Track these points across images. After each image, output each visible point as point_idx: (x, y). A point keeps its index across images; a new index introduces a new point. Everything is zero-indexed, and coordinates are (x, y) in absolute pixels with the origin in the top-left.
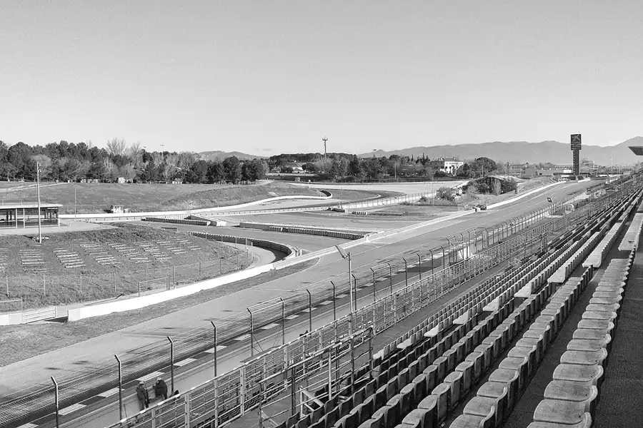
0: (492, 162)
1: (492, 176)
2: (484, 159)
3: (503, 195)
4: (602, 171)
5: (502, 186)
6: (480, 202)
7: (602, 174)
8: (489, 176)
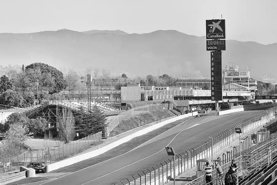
0: (56, 74)
1: (57, 103)
2: (41, 66)
3: (78, 141)
4: (265, 92)
5: (77, 123)
6: (35, 157)
7: (264, 98)
8: (51, 103)
